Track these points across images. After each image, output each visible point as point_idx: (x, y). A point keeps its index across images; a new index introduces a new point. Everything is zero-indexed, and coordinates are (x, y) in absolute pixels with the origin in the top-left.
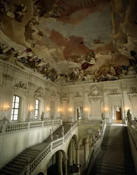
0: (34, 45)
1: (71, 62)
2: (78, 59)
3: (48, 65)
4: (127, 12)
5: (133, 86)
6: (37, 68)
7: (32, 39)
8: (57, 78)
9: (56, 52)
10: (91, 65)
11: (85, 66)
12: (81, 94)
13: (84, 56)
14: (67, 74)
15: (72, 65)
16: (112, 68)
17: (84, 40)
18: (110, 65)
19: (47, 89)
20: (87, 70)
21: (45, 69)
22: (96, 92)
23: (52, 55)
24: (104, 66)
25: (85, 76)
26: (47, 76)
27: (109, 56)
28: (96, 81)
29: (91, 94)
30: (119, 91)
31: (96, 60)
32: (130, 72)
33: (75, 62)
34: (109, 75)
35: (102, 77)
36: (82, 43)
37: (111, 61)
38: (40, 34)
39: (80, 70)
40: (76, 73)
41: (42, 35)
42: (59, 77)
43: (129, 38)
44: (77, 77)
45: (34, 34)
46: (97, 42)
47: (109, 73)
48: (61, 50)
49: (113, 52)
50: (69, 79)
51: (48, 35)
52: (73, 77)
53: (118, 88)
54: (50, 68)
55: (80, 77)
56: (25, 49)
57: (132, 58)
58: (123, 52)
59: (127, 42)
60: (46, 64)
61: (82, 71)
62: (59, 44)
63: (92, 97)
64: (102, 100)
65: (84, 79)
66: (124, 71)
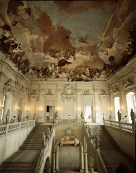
0: (16, 22)
1: (48, 56)
2: (57, 54)
3: (23, 54)
4: (127, 19)
5: (103, 88)
6: (10, 54)
7: (15, 13)
8: (28, 71)
9: (38, 40)
10: (69, 63)
11: (62, 63)
12: (53, 92)
13: (64, 52)
14: (40, 68)
15: (48, 59)
16: (87, 69)
17: (71, 36)
18: (86, 67)
19: (16, 83)
20: (63, 67)
21: (19, 58)
22: (69, 91)
23: (32, 42)
24: (81, 66)
25: (60, 73)
26: (19, 66)
27: (87, 57)
28: (70, 80)
29: (64, 93)
30: (91, 92)
31: (74, 59)
32: (102, 76)
33: (53, 56)
34: (83, 76)
35: (77, 77)
36: (67, 38)
37: (88, 62)
38: (29, 11)
39: (55, 66)
40: (50, 68)
41: (29, 14)
42: (31, 71)
43: (116, 43)
44: (51, 73)
45: (20, 8)
46: (82, 40)
47: (84, 74)
48: (43, 39)
49: (92, 55)
50: (41, 75)
51: (37, 17)
52: (46, 73)
53: (91, 89)
54: (24, 58)
55: (54, 74)
56: (3, 24)
57: (109, 63)
58: (102, 56)
59: (111, 47)
60: (21, 51)
61: (58, 68)
62: (44, 32)
63: (65, 96)
64: (75, 100)
65: (58, 77)
66: (97, 74)
